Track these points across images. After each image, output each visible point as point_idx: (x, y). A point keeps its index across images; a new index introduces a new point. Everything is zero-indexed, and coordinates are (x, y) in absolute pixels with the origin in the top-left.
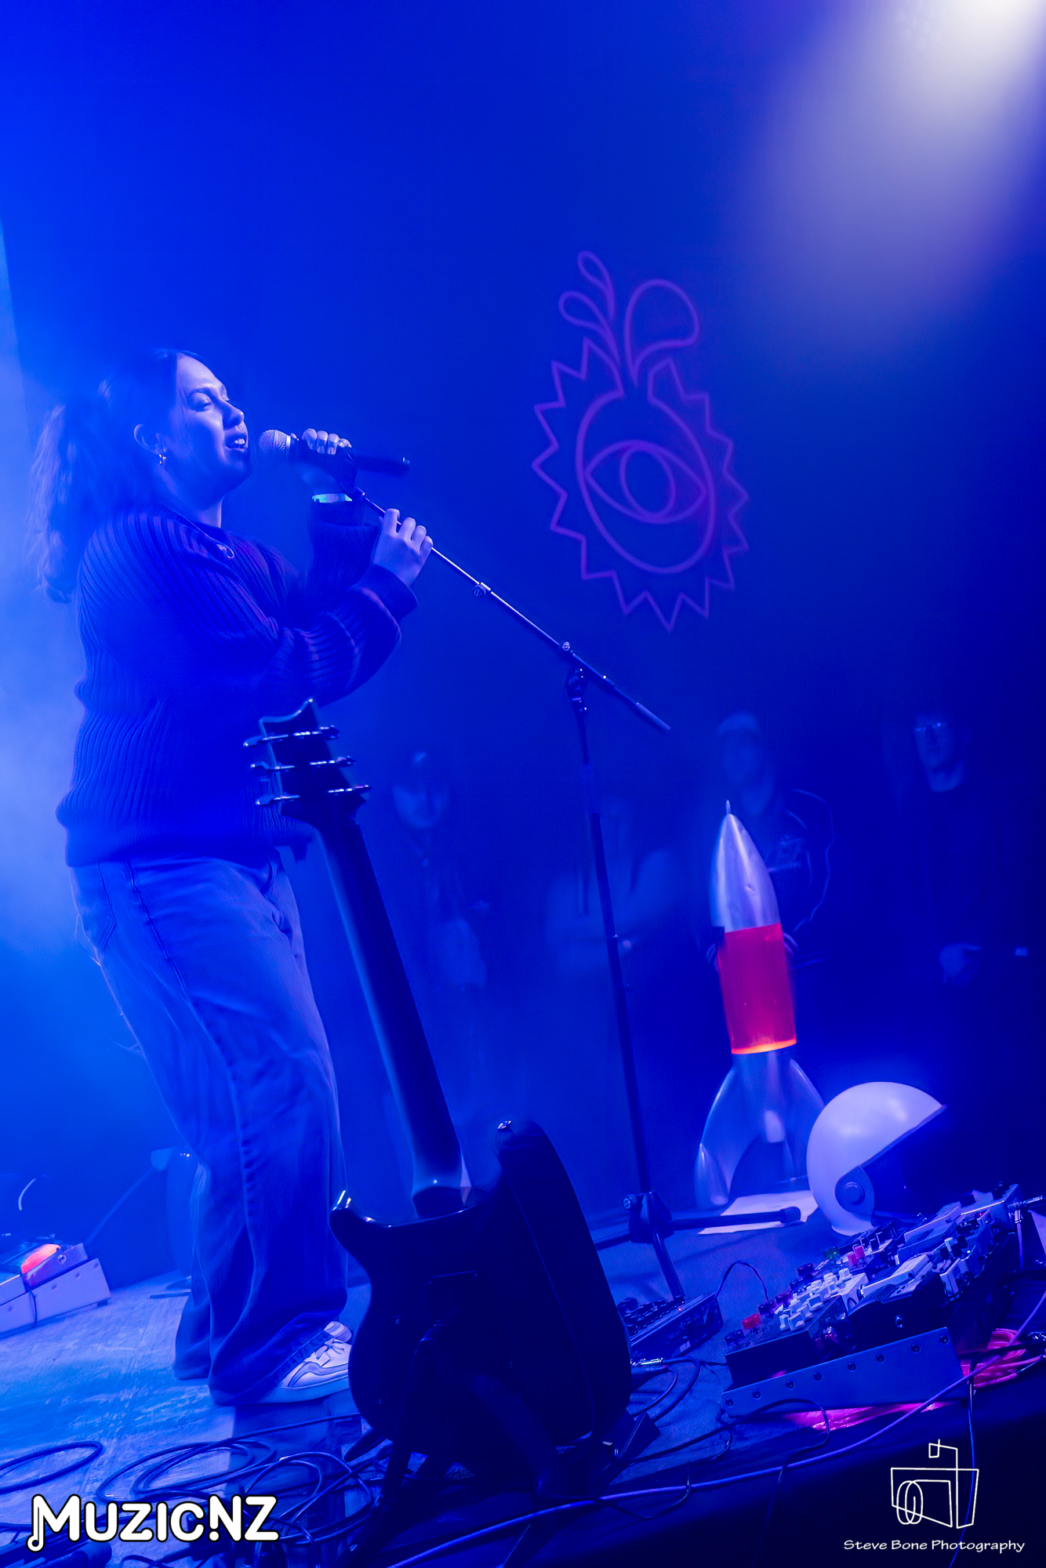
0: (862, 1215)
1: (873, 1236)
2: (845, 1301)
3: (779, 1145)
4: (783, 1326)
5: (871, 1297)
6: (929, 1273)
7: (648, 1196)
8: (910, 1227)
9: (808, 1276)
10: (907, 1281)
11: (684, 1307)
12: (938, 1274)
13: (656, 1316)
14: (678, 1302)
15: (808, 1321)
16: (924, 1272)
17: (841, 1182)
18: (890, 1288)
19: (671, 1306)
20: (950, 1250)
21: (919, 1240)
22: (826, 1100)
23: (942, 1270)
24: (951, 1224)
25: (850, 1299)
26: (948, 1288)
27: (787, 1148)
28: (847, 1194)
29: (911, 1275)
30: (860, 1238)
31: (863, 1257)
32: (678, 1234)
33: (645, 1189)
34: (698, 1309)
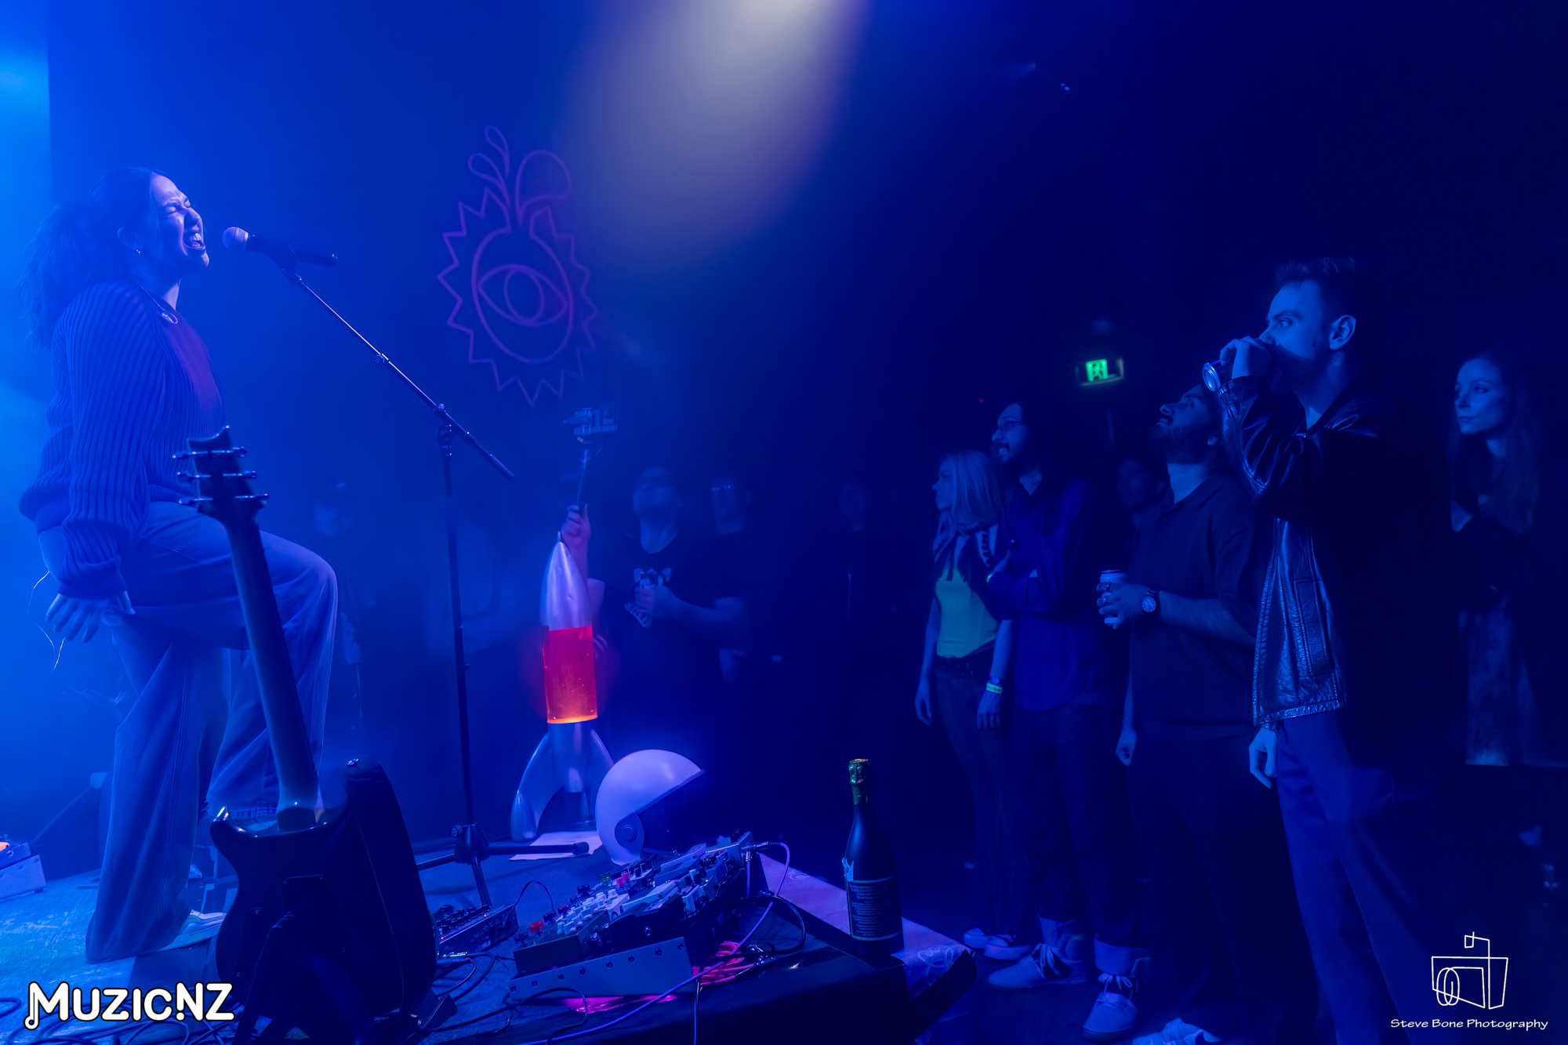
0: (632, 850)
1: (638, 866)
2: (610, 914)
3: (579, 794)
4: (559, 931)
5: (627, 912)
6: (675, 895)
7: (472, 827)
8: (666, 860)
9: (585, 893)
10: (657, 901)
11: (488, 914)
12: (681, 896)
13: (466, 920)
14: (485, 909)
15: (579, 927)
16: (671, 894)
17: (620, 825)
18: (644, 905)
19: (479, 912)
20: (692, 878)
21: (670, 870)
22: (615, 760)
23: (685, 894)
24: (695, 859)
25: (614, 913)
26: (687, 907)
27: (584, 795)
28: (622, 833)
29: (660, 896)
30: (628, 868)
31: (628, 881)
32: (492, 858)
33: (470, 823)
34: (499, 916)
